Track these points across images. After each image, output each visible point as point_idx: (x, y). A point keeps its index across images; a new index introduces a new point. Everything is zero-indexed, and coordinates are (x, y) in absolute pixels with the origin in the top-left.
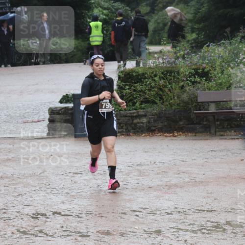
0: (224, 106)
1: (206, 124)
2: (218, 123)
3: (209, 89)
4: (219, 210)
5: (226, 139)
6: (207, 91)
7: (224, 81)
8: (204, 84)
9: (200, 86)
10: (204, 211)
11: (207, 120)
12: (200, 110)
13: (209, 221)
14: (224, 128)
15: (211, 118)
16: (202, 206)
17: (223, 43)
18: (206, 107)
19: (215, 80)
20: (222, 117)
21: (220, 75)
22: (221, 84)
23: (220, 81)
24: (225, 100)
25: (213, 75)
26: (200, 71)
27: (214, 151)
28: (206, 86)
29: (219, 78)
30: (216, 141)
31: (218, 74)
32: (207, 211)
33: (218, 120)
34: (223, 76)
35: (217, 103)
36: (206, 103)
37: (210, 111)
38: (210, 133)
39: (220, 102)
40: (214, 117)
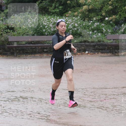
0: (21, 44)
1: (12, 52)
2: (18, 51)
3: (14, 36)
4: (17, 91)
5: (21, 59)
6: (13, 36)
7: (21, 32)
8: (12, 33)
9: (10, 34)
10: (10, 91)
11: (13, 50)
12: (10, 45)
13: (12, 96)
14: (20, 53)
15: (14, 49)
16: (9, 89)
18: (12, 44)
19: (17, 32)
20: (20, 48)
21: (19, 29)
22: (19, 33)
23: (19, 32)
24: (21, 41)
25: (16, 29)
26: (10, 27)
27: (16, 64)
28: (12, 34)
29: (19, 30)
30: (17, 59)
31: (18, 29)
32: (12, 92)
33: (17, 50)
34: (20, 30)
35: (18, 42)
36: (12, 42)
37: (14, 46)
38: (14, 56)
39: (19, 41)
40: (16, 48)
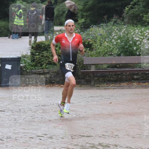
0: (101, 67)
1: (88, 79)
2: (96, 78)
3: (92, 56)
4: (94, 136)
5: (101, 89)
6: (90, 57)
7: (101, 50)
9: (85, 54)
10: (84, 136)
11: (89, 77)
12: (85, 70)
13: (87, 143)
14: (100, 82)
15: (92, 75)
16: (84, 133)
17: (102, 26)
18: (89, 68)
19: (95, 50)
20: (99, 75)
21: (99, 46)
22: (99, 53)
23: (99, 51)
24: (101, 63)
25: (94, 46)
26: (86, 43)
27: (93, 97)
28: (89, 54)
29: (98, 48)
30: (95, 90)
31: (98, 46)
32: (87, 137)
33: (96, 76)
34: (101, 47)
35: (96, 65)
36: (89, 65)
37: (91, 71)
38: (91, 85)
39: (98, 64)
40: (94, 74)
